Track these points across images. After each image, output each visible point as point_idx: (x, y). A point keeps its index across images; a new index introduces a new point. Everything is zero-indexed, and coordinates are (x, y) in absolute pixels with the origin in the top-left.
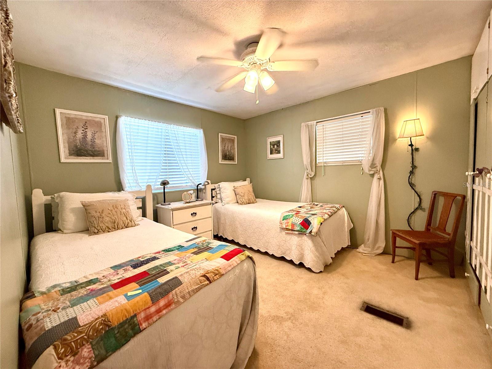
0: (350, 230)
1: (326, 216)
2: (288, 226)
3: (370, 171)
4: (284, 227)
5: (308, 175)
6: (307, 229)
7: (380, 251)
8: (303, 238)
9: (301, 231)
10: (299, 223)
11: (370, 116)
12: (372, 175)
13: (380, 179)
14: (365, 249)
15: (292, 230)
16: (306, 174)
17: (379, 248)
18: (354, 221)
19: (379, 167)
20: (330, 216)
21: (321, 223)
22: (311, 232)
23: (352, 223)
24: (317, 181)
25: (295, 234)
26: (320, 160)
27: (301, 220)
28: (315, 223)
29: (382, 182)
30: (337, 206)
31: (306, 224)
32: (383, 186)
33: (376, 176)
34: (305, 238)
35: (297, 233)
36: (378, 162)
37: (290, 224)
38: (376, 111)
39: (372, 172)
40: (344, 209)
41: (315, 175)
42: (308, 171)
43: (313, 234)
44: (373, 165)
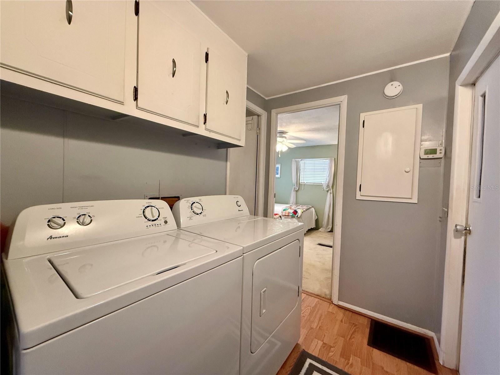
0: (316, 220)
1: (305, 210)
2: (286, 214)
3: (326, 189)
4: (284, 214)
5: (294, 189)
6: (296, 215)
7: (329, 230)
8: (293, 219)
9: (293, 216)
10: (291, 212)
11: (328, 161)
12: (328, 191)
13: (331, 193)
14: (323, 229)
15: (288, 216)
16: (293, 188)
17: (329, 228)
18: (318, 215)
19: (331, 187)
20: (306, 210)
21: (302, 212)
22: (297, 216)
23: (317, 216)
24: (299, 192)
25: (290, 218)
26: (302, 181)
27: (293, 211)
28: (300, 212)
29: (332, 195)
30: (310, 206)
31: (295, 212)
32: (332, 197)
33: (329, 192)
34: (294, 219)
35: (290, 217)
36: (331, 185)
37: (287, 213)
38: (330, 159)
39: (327, 190)
40: (313, 208)
41: (299, 189)
42: (295, 187)
43: (298, 217)
44: (328, 186)
